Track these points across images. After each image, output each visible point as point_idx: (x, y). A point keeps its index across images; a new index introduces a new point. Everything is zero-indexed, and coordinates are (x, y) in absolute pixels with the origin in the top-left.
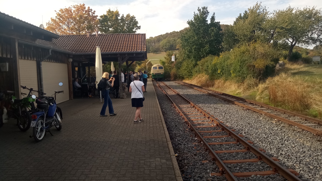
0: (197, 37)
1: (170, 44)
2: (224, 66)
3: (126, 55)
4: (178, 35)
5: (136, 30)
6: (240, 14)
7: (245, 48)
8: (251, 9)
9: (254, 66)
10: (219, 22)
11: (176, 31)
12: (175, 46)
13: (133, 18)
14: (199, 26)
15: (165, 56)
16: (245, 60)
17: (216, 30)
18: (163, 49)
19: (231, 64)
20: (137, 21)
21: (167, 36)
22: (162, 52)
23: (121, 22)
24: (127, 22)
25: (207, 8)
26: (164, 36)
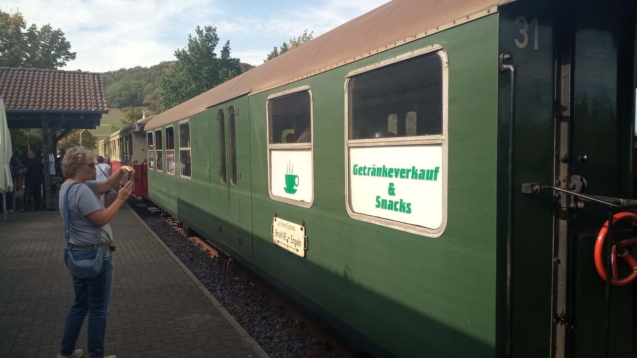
1: (130, 92)
4: (146, 75)
5: (65, 61)
6: (275, 49)
8: (295, 42)
10: (238, 60)
11: (143, 67)
13: (58, 33)
14: (200, 64)
15: (125, 119)
17: (232, 73)
18: (115, 103)
20: (67, 40)
25: (215, 30)
26: (116, 75)
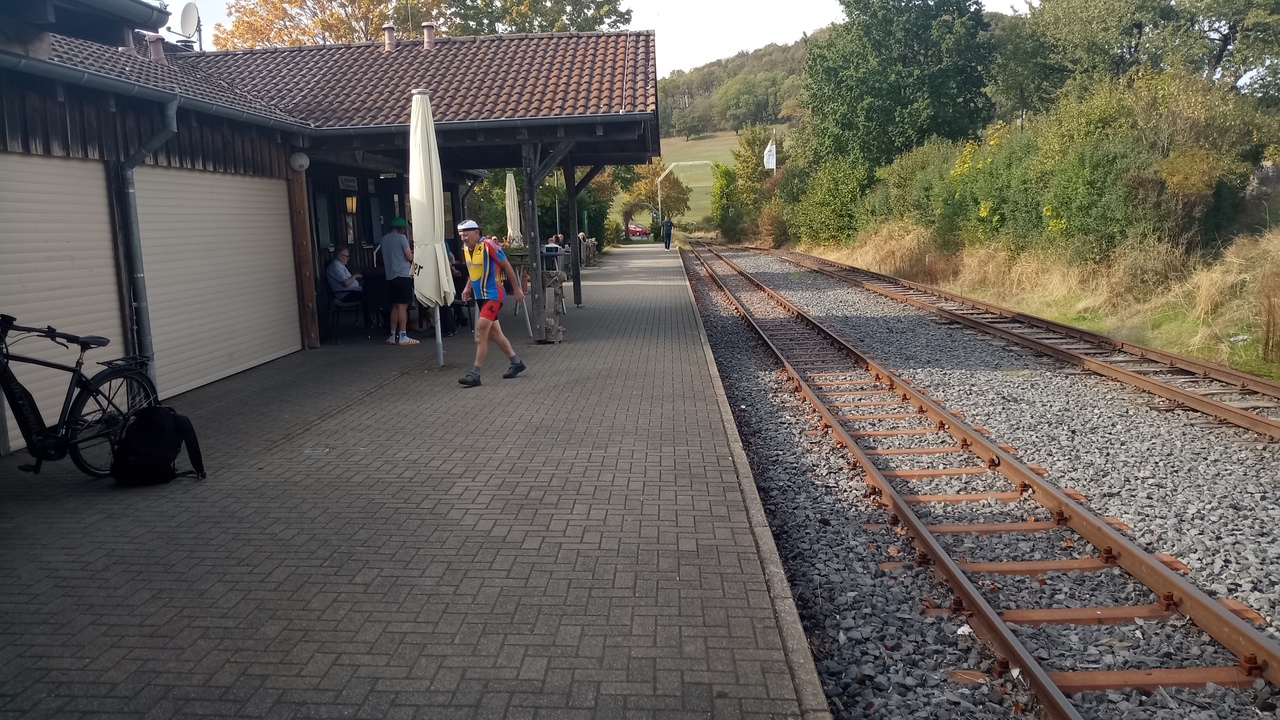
0: (876, 57)
1: (756, 96)
2: (1009, 187)
3: (561, 134)
4: (786, 60)
9: (1162, 184)
11: (780, 44)
12: (777, 105)
15: (738, 148)
17: (962, 23)
18: (727, 121)
19: (1044, 174)
21: (741, 67)
22: (721, 130)
26: (729, 66)
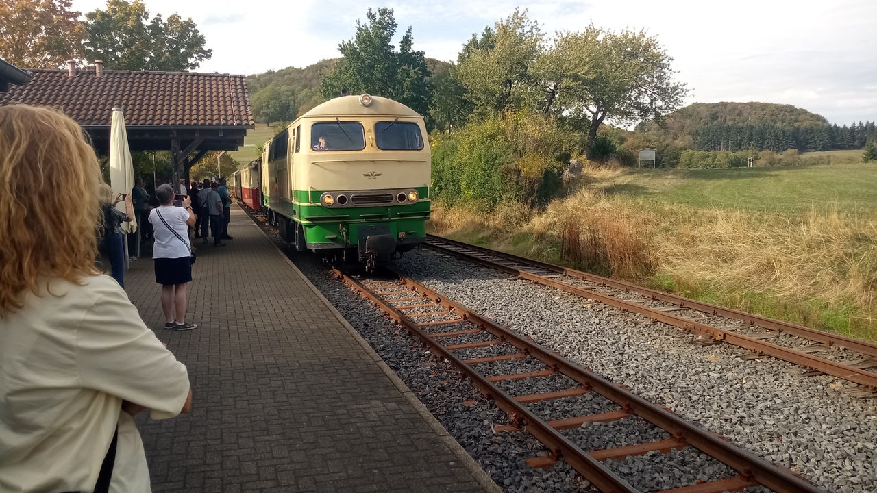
1: (280, 101)
2: (443, 171)
4: (301, 78)
5: (198, 61)
6: (475, 36)
7: (494, 126)
8: (502, 25)
9: (519, 171)
10: (423, 53)
11: (297, 67)
12: (295, 108)
13: (189, 25)
14: (372, 60)
16: (496, 157)
17: (415, 72)
18: (261, 116)
19: (461, 164)
20: (200, 34)
21: (270, 81)
22: (257, 123)
23: (152, 34)
24: (170, 37)
25: (391, 13)
26: (261, 80)
